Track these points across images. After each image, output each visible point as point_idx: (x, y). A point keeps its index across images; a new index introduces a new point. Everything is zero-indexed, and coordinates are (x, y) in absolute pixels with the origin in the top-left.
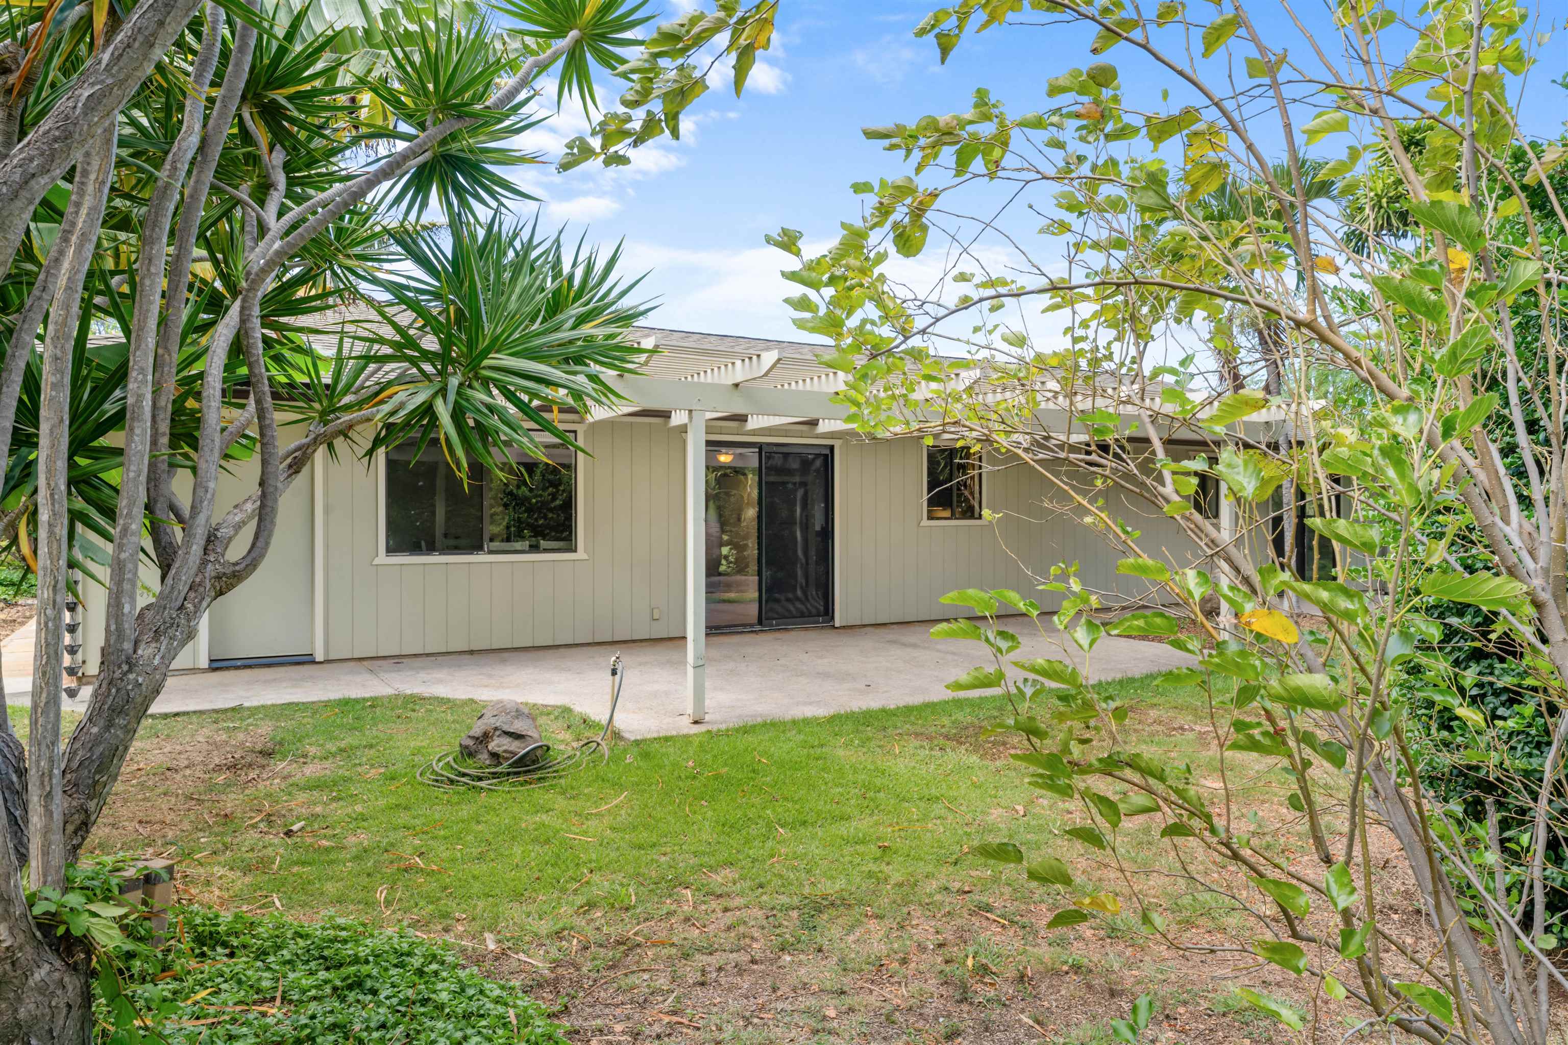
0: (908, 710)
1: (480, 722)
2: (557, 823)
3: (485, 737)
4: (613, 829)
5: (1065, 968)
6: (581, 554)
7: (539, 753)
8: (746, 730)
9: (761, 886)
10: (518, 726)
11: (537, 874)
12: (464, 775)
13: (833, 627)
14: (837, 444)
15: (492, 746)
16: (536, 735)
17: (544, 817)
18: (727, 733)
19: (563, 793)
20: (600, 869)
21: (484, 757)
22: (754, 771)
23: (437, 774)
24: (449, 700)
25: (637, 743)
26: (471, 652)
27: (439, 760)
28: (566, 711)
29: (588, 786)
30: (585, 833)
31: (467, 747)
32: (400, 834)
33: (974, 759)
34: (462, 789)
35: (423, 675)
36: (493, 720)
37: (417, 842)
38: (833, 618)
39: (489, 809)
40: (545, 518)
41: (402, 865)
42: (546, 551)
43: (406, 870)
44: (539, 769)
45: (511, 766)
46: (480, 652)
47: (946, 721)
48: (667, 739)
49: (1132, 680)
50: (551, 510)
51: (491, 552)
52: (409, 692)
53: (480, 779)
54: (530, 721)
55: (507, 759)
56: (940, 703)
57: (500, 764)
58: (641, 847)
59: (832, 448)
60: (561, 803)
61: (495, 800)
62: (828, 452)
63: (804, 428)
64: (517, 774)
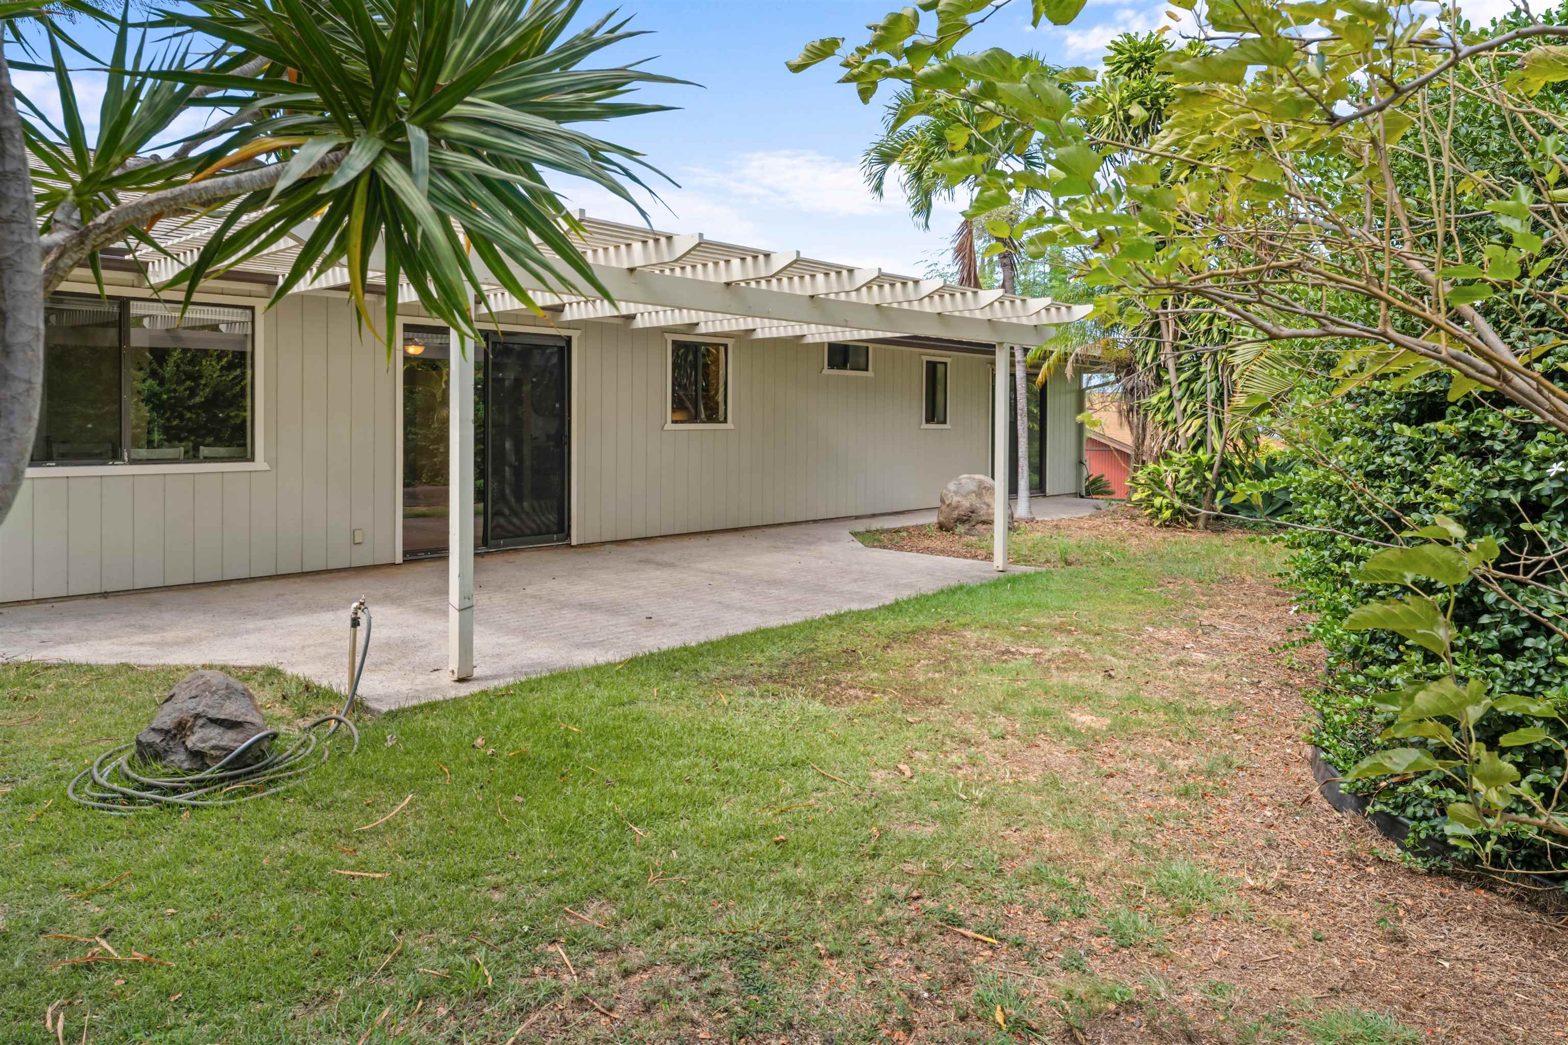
0: (712, 648)
1: (168, 707)
2: (317, 853)
3: (181, 729)
4: (407, 854)
5: (1112, 1006)
6: (260, 463)
7: (266, 744)
8: (531, 686)
9: (659, 926)
10: (232, 709)
11: (314, 948)
12: (150, 787)
13: (570, 546)
14: (575, 335)
15: (192, 741)
16: (257, 720)
17: (292, 843)
18: (506, 692)
19: (309, 801)
20: (411, 926)
21: (179, 758)
22: (567, 745)
23: (104, 789)
24: (90, 668)
25: (392, 715)
26: (105, 595)
27: (101, 765)
28: (272, 674)
29: (343, 788)
30: (363, 865)
31: (150, 745)
32: (61, 898)
33: (816, 707)
34: (150, 809)
35: (37, 631)
36: (191, 704)
37: (93, 908)
38: (569, 535)
39: (201, 839)
40: (181, 417)
41: (78, 957)
42: (208, 459)
43: (89, 968)
44: (266, 767)
45: (223, 768)
46: (117, 593)
47: (760, 658)
48: (432, 706)
49: (927, 598)
50: (189, 409)
51: (133, 462)
52: (24, 658)
53: (176, 791)
54: (246, 701)
55: (217, 759)
56: (744, 636)
57: (204, 767)
58: (457, 880)
59: (569, 340)
60: (311, 818)
61: (206, 824)
62: (563, 344)
63: (548, 314)
64: (236, 778)
